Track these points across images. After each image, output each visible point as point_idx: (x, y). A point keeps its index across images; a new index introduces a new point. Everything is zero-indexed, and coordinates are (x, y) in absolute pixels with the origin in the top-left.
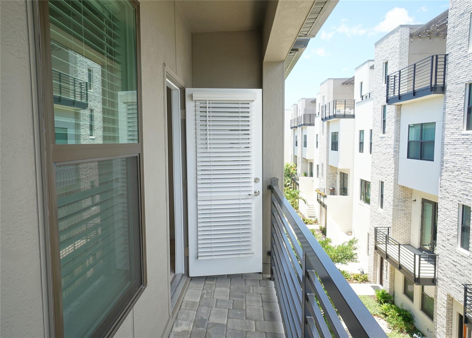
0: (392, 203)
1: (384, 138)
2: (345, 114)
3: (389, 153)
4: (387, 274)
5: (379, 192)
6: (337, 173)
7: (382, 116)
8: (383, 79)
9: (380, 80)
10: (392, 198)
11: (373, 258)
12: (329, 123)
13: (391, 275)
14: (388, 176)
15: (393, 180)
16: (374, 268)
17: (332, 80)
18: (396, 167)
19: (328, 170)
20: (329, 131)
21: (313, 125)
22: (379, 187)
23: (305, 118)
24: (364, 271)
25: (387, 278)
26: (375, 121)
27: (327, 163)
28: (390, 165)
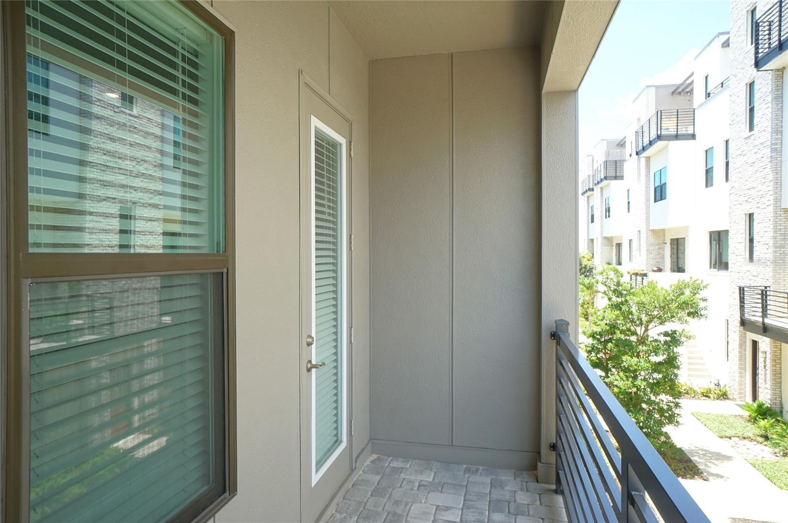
0: (771, 243)
1: (752, 136)
2: (677, 133)
3: (762, 157)
4: (765, 374)
5: (744, 234)
6: (666, 243)
7: (746, 102)
8: (747, 38)
9: (742, 42)
10: (772, 234)
11: (738, 355)
12: (649, 159)
13: (774, 373)
14: (762, 198)
15: (772, 202)
16: (740, 373)
17: (654, 89)
18: (777, 178)
19: (649, 238)
20: (649, 172)
21: (622, 178)
22: (744, 226)
23: (606, 168)
24: (720, 383)
25: (765, 381)
26: (734, 116)
27: (647, 227)
28: (764, 178)
